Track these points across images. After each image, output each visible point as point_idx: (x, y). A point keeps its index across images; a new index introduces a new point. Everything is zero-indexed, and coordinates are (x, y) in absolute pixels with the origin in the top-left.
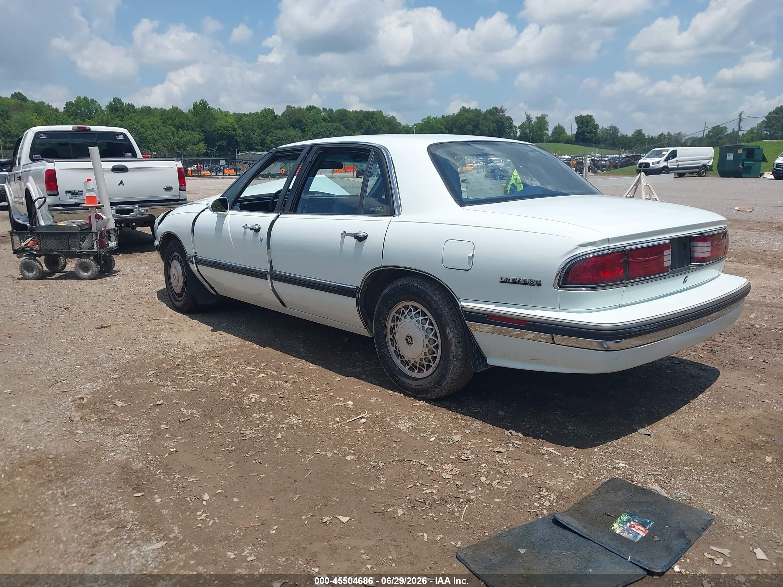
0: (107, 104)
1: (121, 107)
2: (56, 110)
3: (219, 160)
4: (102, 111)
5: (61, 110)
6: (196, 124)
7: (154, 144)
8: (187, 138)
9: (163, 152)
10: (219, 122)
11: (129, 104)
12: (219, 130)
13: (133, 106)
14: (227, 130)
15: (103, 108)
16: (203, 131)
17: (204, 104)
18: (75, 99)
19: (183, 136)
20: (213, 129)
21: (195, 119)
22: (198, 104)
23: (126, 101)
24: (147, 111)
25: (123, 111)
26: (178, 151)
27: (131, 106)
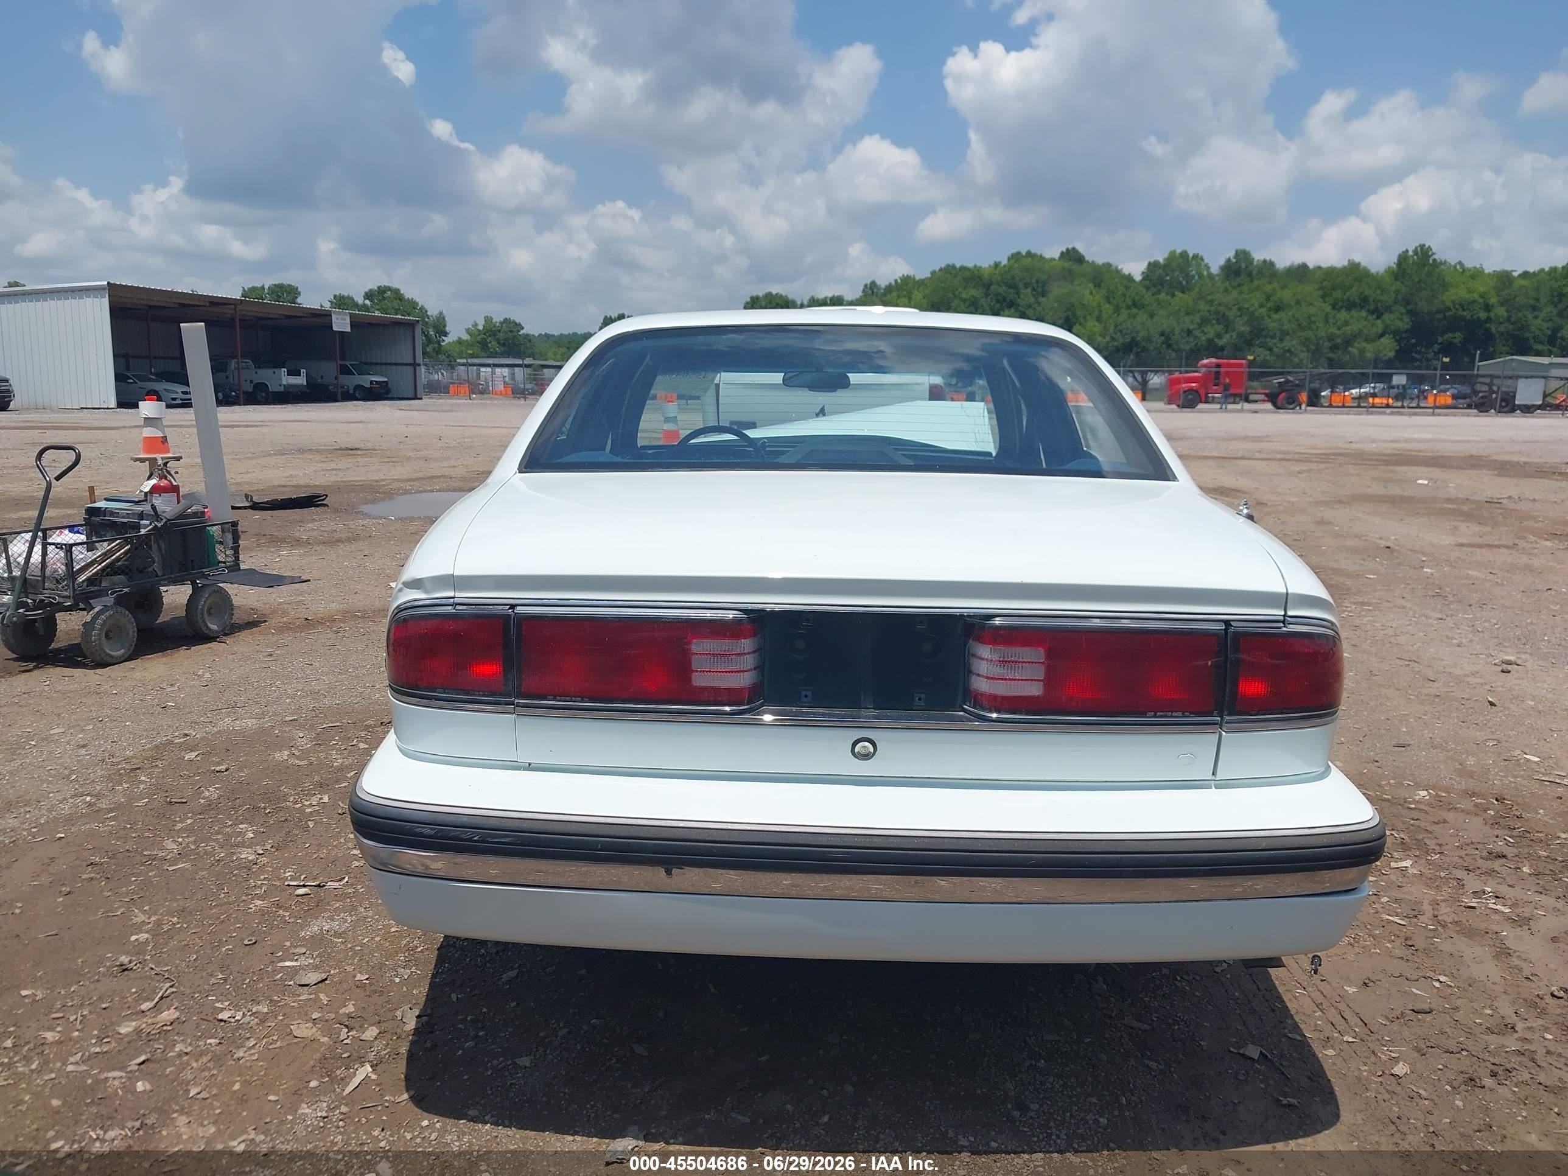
0: (1222, 262)
1: (1247, 267)
2: (1129, 278)
3: (1390, 376)
4: (1211, 276)
5: (1138, 278)
6: (1396, 298)
7: (1282, 340)
8: (1354, 327)
9: (1296, 355)
10: (1452, 291)
11: (1265, 261)
12: (1448, 309)
13: (1272, 264)
14: (1468, 309)
15: (1215, 269)
16: (1411, 313)
17: (1424, 252)
18: (1166, 255)
19: (1346, 323)
20: (1434, 309)
21: (1398, 285)
22: (1411, 253)
23: (1258, 256)
24: (1300, 272)
25: (1250, 275)
26: (1330, 355)
27: (1269, 265)
